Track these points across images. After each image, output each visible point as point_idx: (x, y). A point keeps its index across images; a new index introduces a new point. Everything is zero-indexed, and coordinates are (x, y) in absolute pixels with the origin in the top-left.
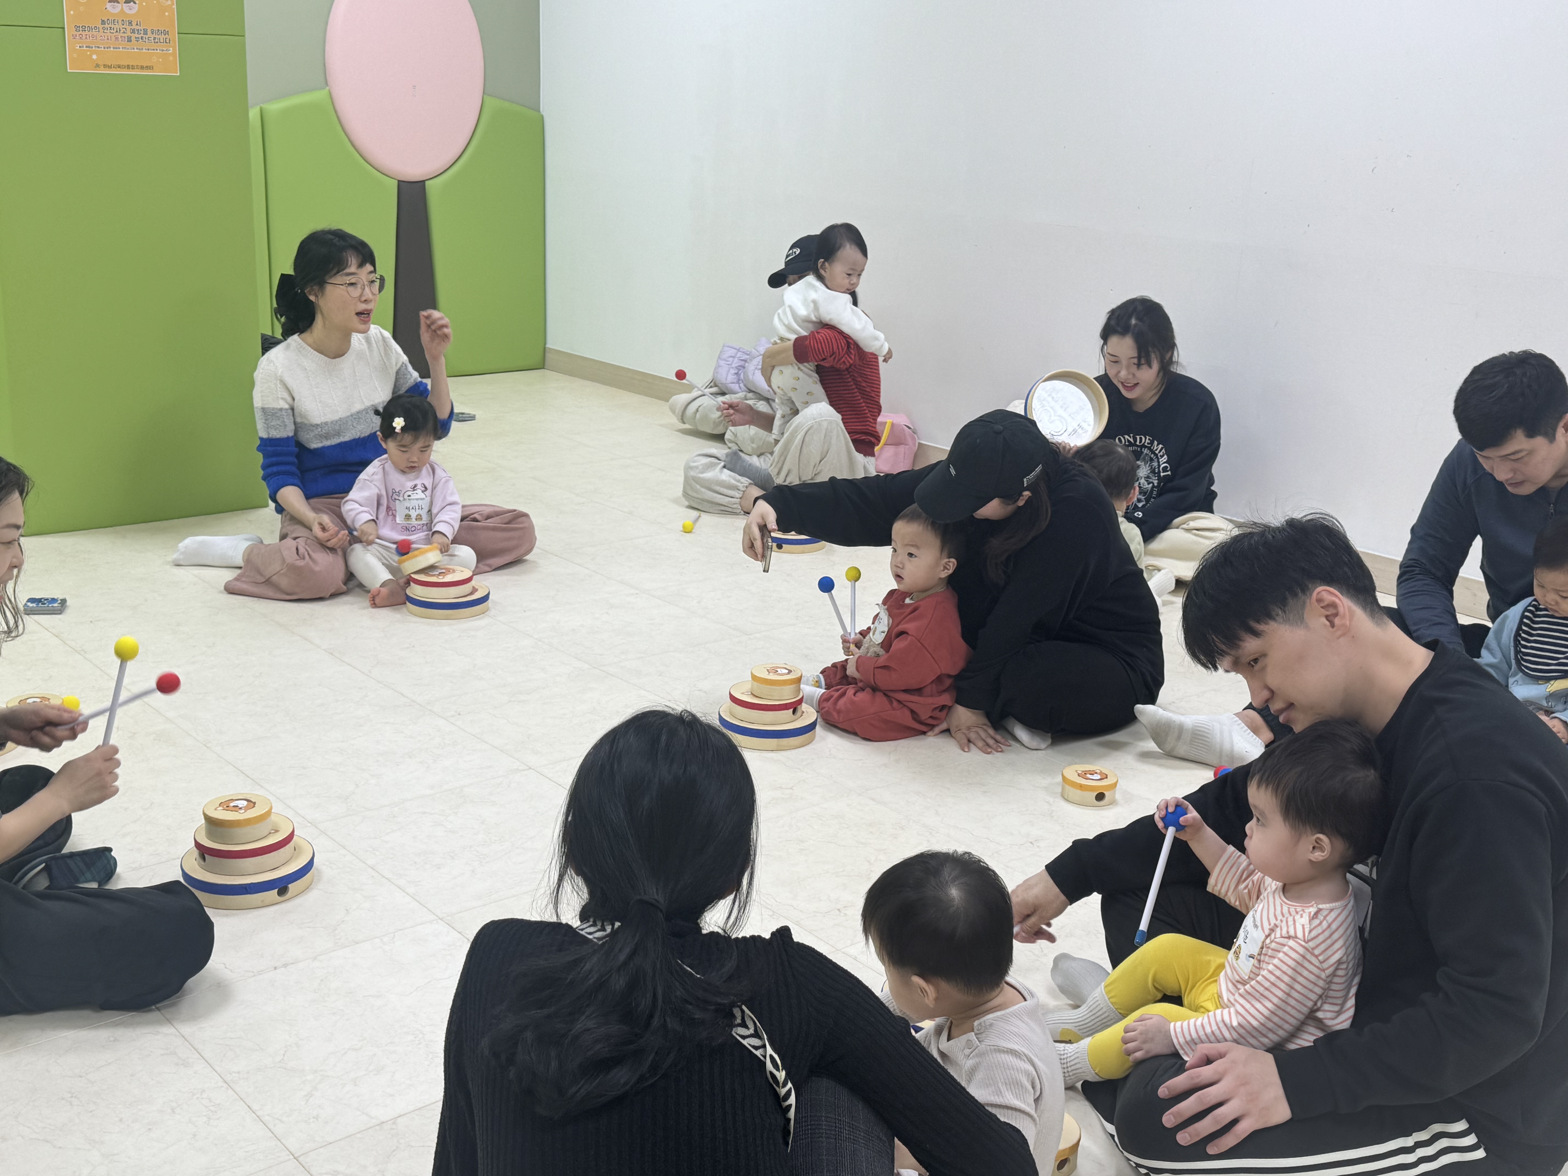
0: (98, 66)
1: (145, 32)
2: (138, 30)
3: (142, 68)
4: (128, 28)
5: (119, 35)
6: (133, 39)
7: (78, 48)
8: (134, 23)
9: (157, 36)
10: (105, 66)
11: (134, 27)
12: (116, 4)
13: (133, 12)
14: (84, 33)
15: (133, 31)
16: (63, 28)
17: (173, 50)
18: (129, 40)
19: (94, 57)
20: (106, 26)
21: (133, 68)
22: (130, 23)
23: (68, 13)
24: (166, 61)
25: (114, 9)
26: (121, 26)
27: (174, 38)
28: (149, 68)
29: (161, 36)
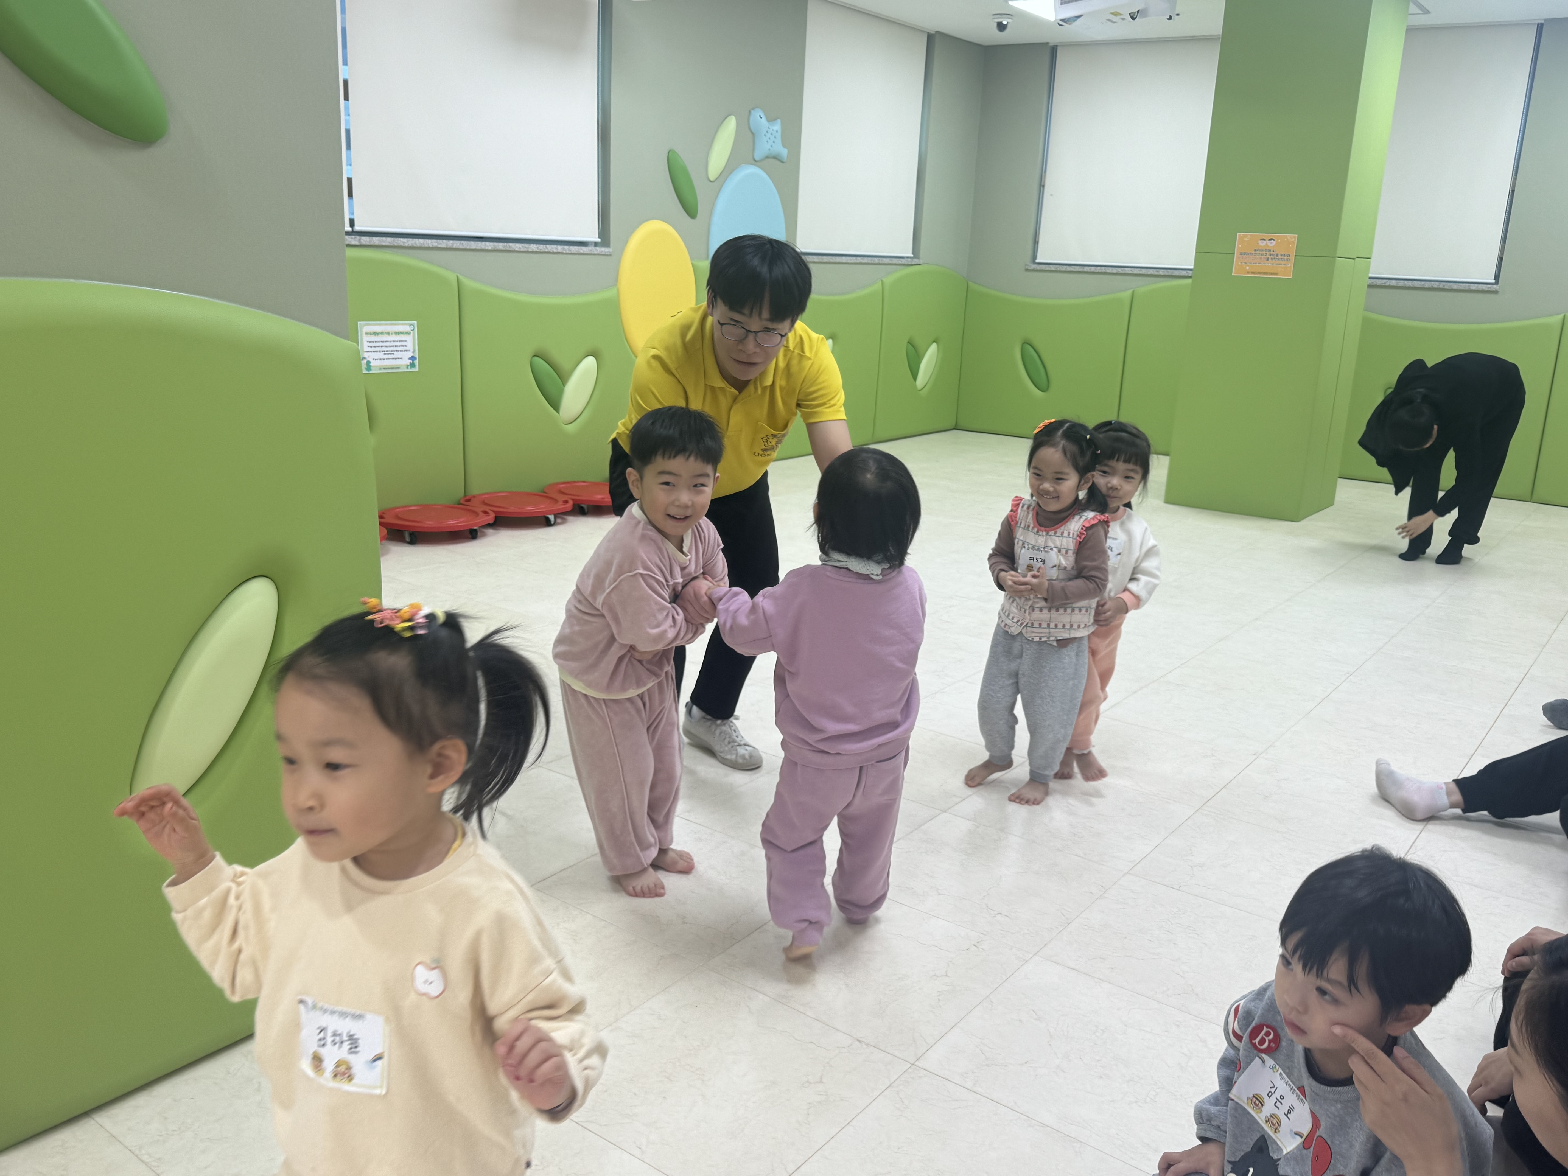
0: (1248, 273)
1: (1277, 256)
2: (1273, 254)
3: (1272, 274)
4: (1268, 253)
5: (1263, 257)
6: (1270, 259)
7: (1240, 263)
8: (1272, 251)
9: (1283, 258)
10: (1252, 273)
11: (1272, 253)
12: (1264, 241)
13: (1273, 245)
14: (1244, 256)
15: (1270, 255)
16: (1234, 254)
17: (1290, 265)
18: (1268, 259)
19: (1248, 268)
20: (1257, 252)
21: (1267, 274)
22: (1270, 251)
23: (1238, 245)
24: (1285, 270)
25: (1262, 244)
26: (1264, 252)
27: (1293, 258)
28: (1276, 274)
29: (1285, 258)
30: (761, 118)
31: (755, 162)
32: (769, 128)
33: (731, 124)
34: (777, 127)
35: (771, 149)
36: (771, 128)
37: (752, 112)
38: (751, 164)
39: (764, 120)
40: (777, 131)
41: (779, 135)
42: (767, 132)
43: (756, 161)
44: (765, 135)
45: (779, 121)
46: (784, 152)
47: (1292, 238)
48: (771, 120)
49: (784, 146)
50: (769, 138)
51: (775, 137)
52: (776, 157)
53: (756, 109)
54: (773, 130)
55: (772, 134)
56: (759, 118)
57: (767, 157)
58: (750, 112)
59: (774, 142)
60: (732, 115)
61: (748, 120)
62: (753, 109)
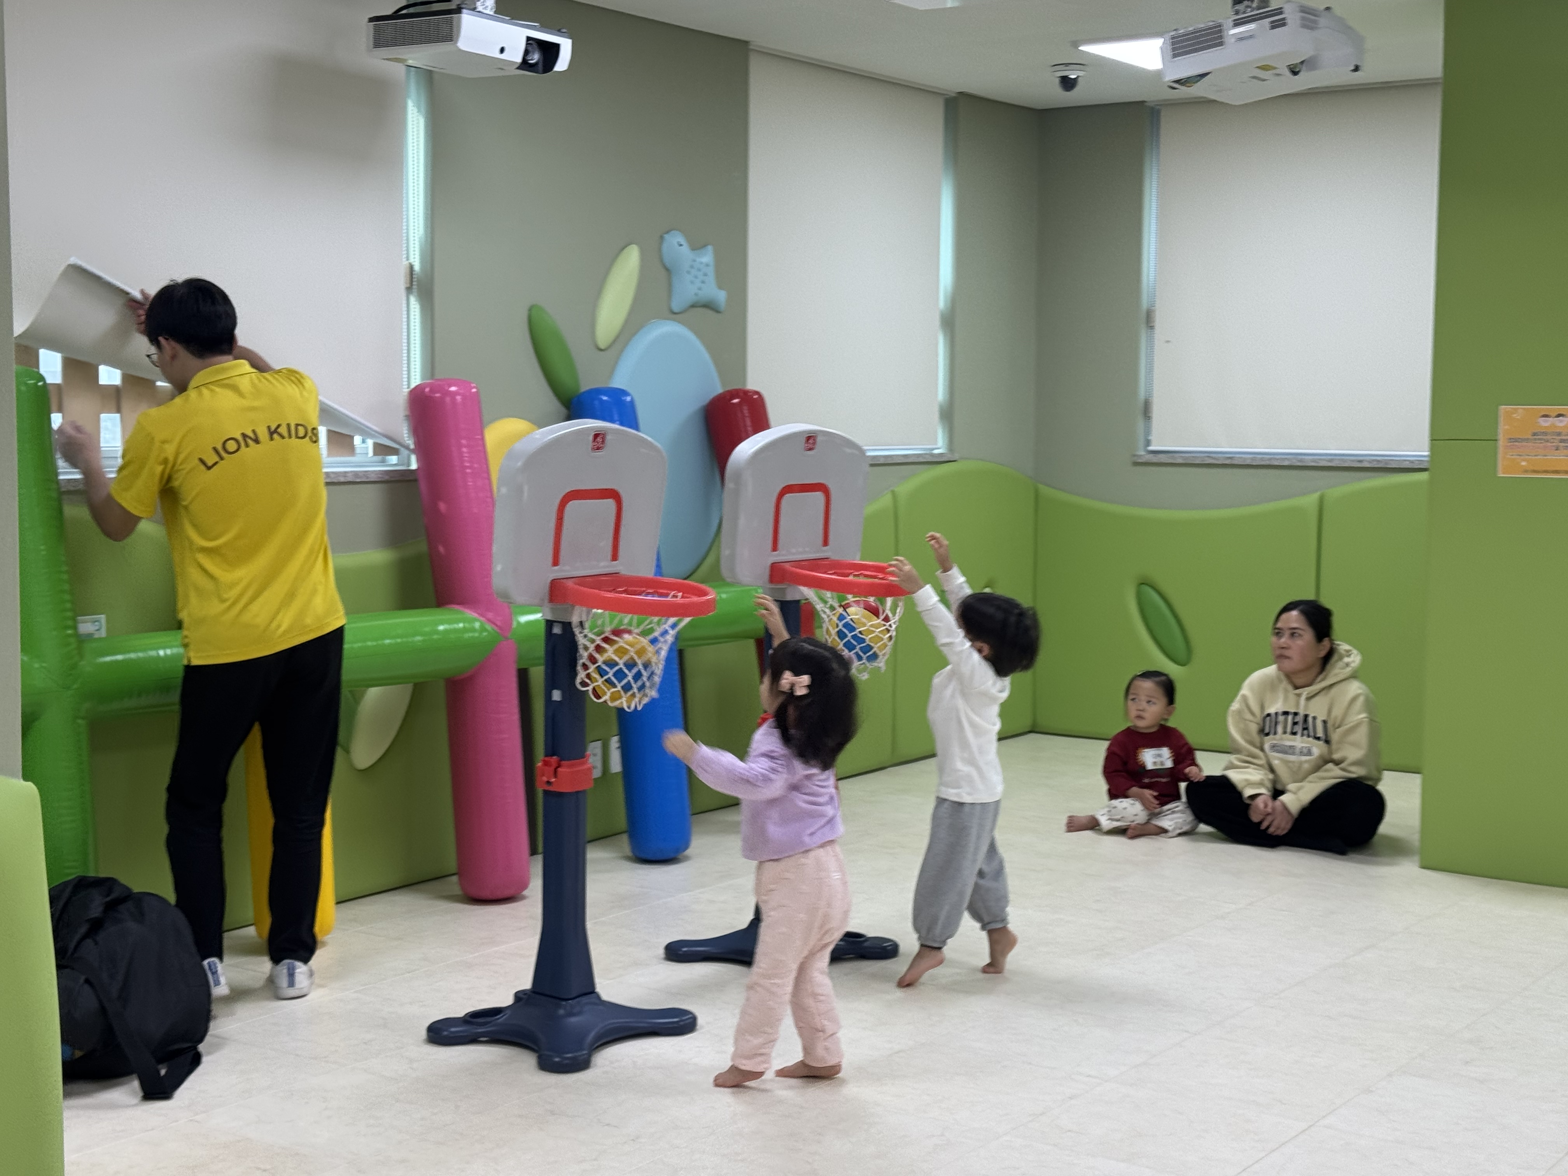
0: (1525, 471)
2: (1565, 440)
4: (1557, 438)
5: (1548, 444)
7: (1509, 456)
8: (1563, 434)
10: (1533, 471)
11: (1563, 436)
12: (1548, 419)
13: (1563, 424)
14: (1515, 444)
15: (1562, 440)
16: (1497, 440)
18: (1557, 450)
19: (1524, 464)
20: (1537, 437)
21: (1558, 471)
22: (1559, 434)
23: (1503, 428)
25: (1545, 423)
26: (1550, 436)
30: (681, 245)
31: (673, 315)
32: (694, 261)
33: (632, 258)
34: (707, 258)
35: (699, 292)
36: (698, 260)
37: (666, 236)
38: (666, 318)
39: (685, 249)
40: (707, 265)
41: (711, 271)
42: (692, 267)
43: (675, 313)
44: (688, 272)
45: (710, 248)
46: (721, 296)
48: (697, 247)
49: (720, 287)
50: (695, 277)
51: (705, 275)
52: (709, 306)
53: (672, 232)
54: (701, 263)
55: (699, 270)
56: (677, 246)
57: (693, 306)
58: (662, 238)
59: (703, 282)
60: (633, 244)
61: (660, 250)
62: (667, 232)
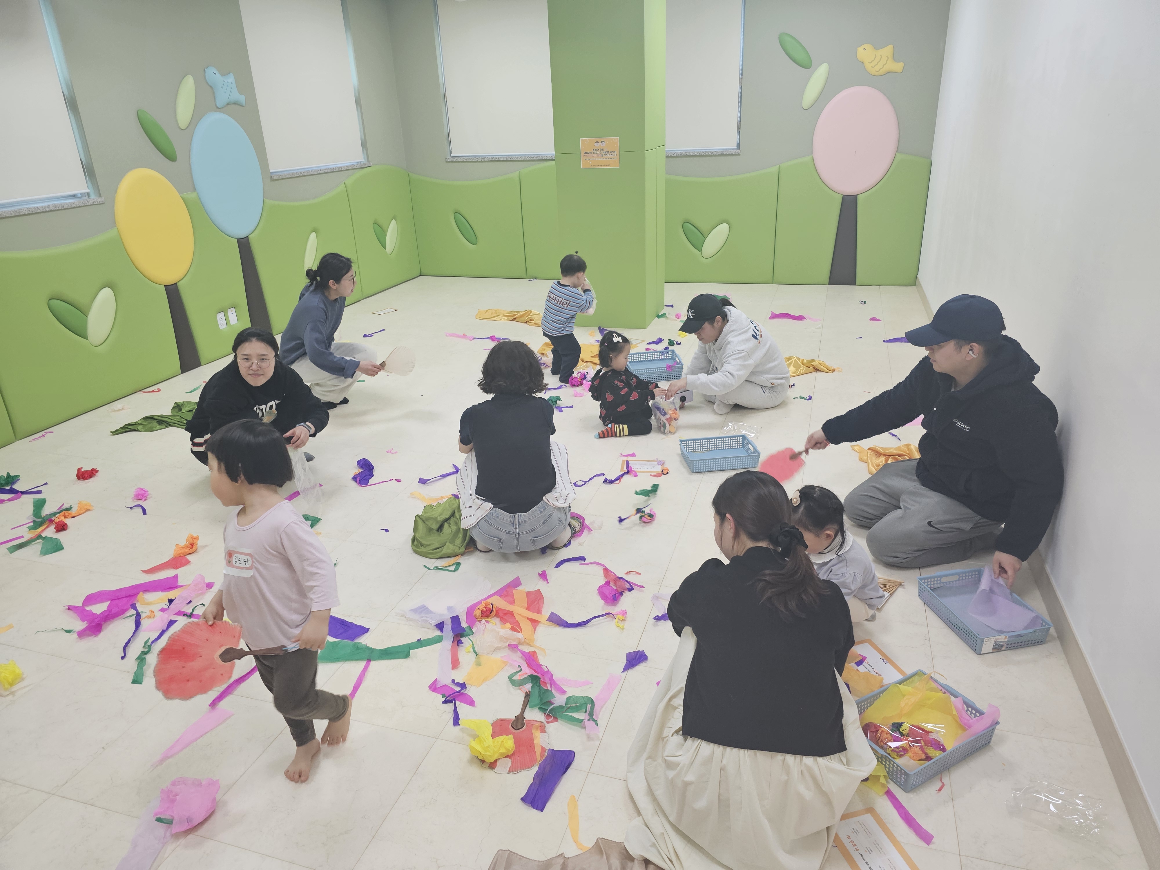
0: (591, 166)
1: (608, 153)
3: (606, 165)
4: (602, 151)
5: (599, 154)
6: (604, 155)
7: (585, 160)
9: (612, 154)
10: (594, 166)
11: (604, 151)
12: (598, 142)
13: (604, 145)
14: (587, 154)
15: (604, 152)
16: (580, 153)
17: (617, 158)
18: (602, 156)
19: (591, 163)
20: (595, 151)
21: (603, 165)
22: (603, 150)
23: (582, 148)
24: (615, 162)
25: (597, 145)
26: (599, 151)
27: (618, 153)
28: (609, 165)
29: (614, 154)
30: (215, 74)
31: (218, 109)
32: (224, 81)
33: (190, 82)
35: (229, 97)
37: (205, 69)
38: (215, 111)
40: (232, 83)
42: (223, 85)
43: (219, 108)
44: (222, 87)
45: (231, 73)
46: (242, 99)
47: (616, 140)
48: (224, 74)
49: (240, 93)
50: (226, 89)
51: (231, 88)
53: (209, 67)
54: (228, 82)
55: (227, 86)
56: (213, 74)
57: (228, 104)
58: (204, 70)
59: (231, 92)
60: (190, 75)
61: (205, 77)
62: (206, 68)
